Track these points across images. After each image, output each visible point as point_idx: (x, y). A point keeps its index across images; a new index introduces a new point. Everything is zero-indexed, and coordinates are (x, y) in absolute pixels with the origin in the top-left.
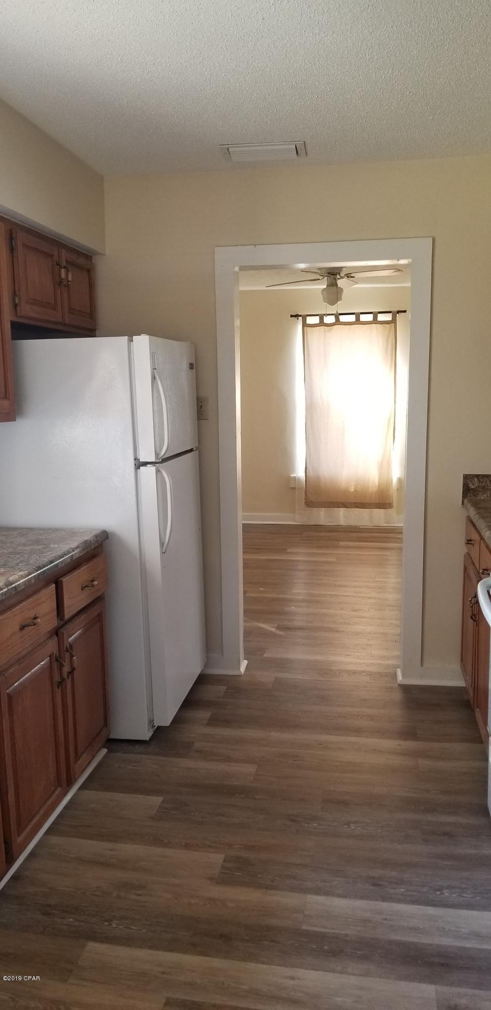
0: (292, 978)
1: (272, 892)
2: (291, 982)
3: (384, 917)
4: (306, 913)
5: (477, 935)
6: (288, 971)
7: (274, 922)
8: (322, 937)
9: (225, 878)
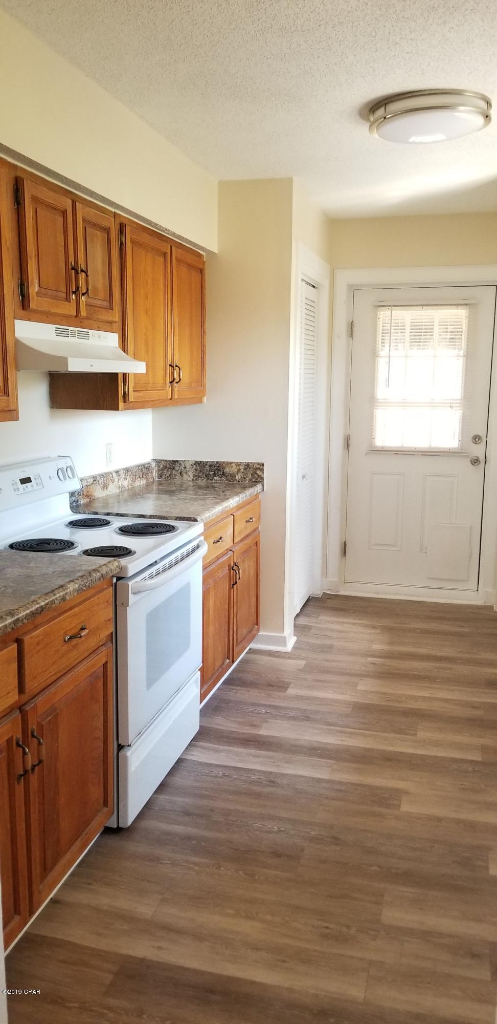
0: (343, 740)
1: (356, 782)
2: (343, 739)
3: (275, 763)
4: (331, 769)
5: (216, 751)
6: (345, 743)
7: (355, 765)
8: (321, 756)
9: (397, 793)
